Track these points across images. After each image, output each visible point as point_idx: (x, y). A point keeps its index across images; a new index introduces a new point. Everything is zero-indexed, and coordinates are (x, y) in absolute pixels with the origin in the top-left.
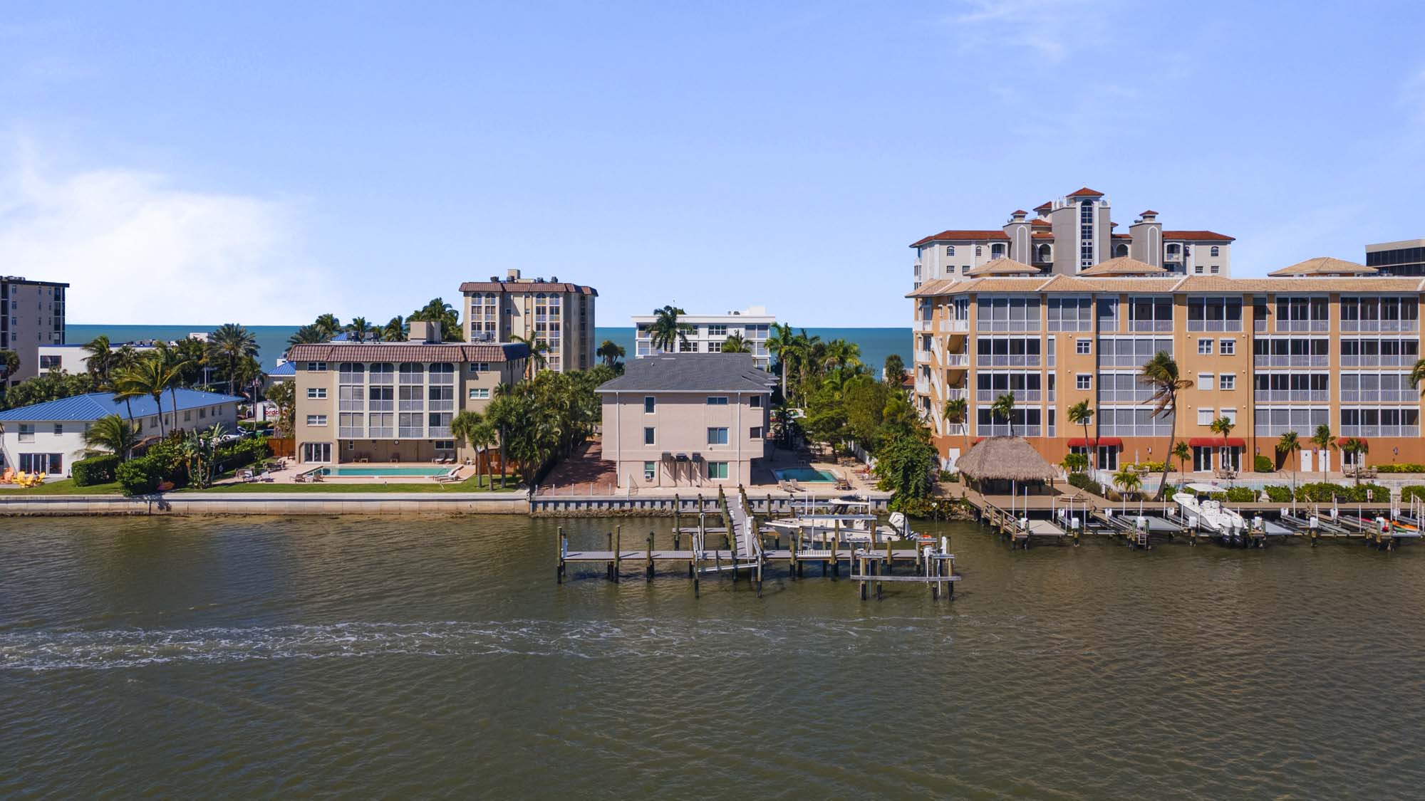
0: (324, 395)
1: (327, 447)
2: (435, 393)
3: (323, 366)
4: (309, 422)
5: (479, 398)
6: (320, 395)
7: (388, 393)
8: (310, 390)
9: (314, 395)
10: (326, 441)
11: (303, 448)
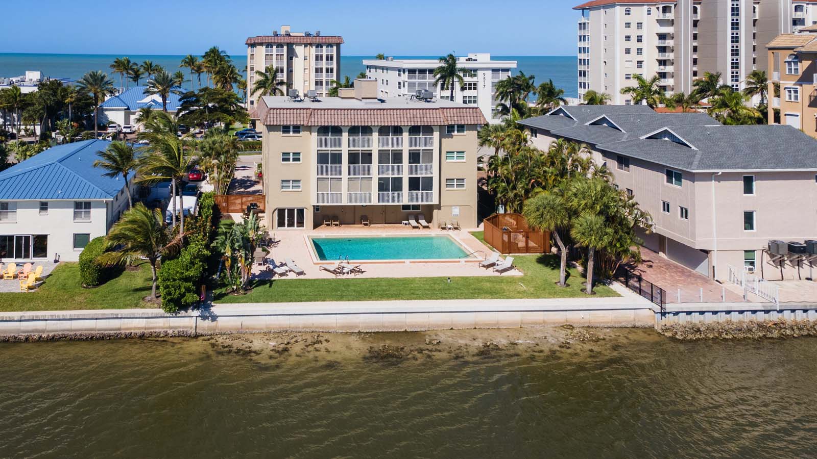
0: (298, 160)
1: (301, 212)
2: (414, 157)
3: (297, 129)
4: (282, 187)
5: (455, 160)
6: (294, 160)
7: (367, 157)
8: (284, 154)
9: (288, 160)
10: (300, 206)
11: (276, 212)
